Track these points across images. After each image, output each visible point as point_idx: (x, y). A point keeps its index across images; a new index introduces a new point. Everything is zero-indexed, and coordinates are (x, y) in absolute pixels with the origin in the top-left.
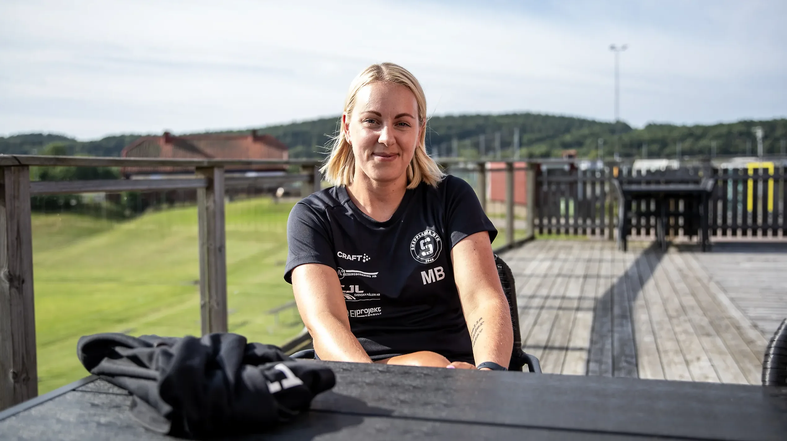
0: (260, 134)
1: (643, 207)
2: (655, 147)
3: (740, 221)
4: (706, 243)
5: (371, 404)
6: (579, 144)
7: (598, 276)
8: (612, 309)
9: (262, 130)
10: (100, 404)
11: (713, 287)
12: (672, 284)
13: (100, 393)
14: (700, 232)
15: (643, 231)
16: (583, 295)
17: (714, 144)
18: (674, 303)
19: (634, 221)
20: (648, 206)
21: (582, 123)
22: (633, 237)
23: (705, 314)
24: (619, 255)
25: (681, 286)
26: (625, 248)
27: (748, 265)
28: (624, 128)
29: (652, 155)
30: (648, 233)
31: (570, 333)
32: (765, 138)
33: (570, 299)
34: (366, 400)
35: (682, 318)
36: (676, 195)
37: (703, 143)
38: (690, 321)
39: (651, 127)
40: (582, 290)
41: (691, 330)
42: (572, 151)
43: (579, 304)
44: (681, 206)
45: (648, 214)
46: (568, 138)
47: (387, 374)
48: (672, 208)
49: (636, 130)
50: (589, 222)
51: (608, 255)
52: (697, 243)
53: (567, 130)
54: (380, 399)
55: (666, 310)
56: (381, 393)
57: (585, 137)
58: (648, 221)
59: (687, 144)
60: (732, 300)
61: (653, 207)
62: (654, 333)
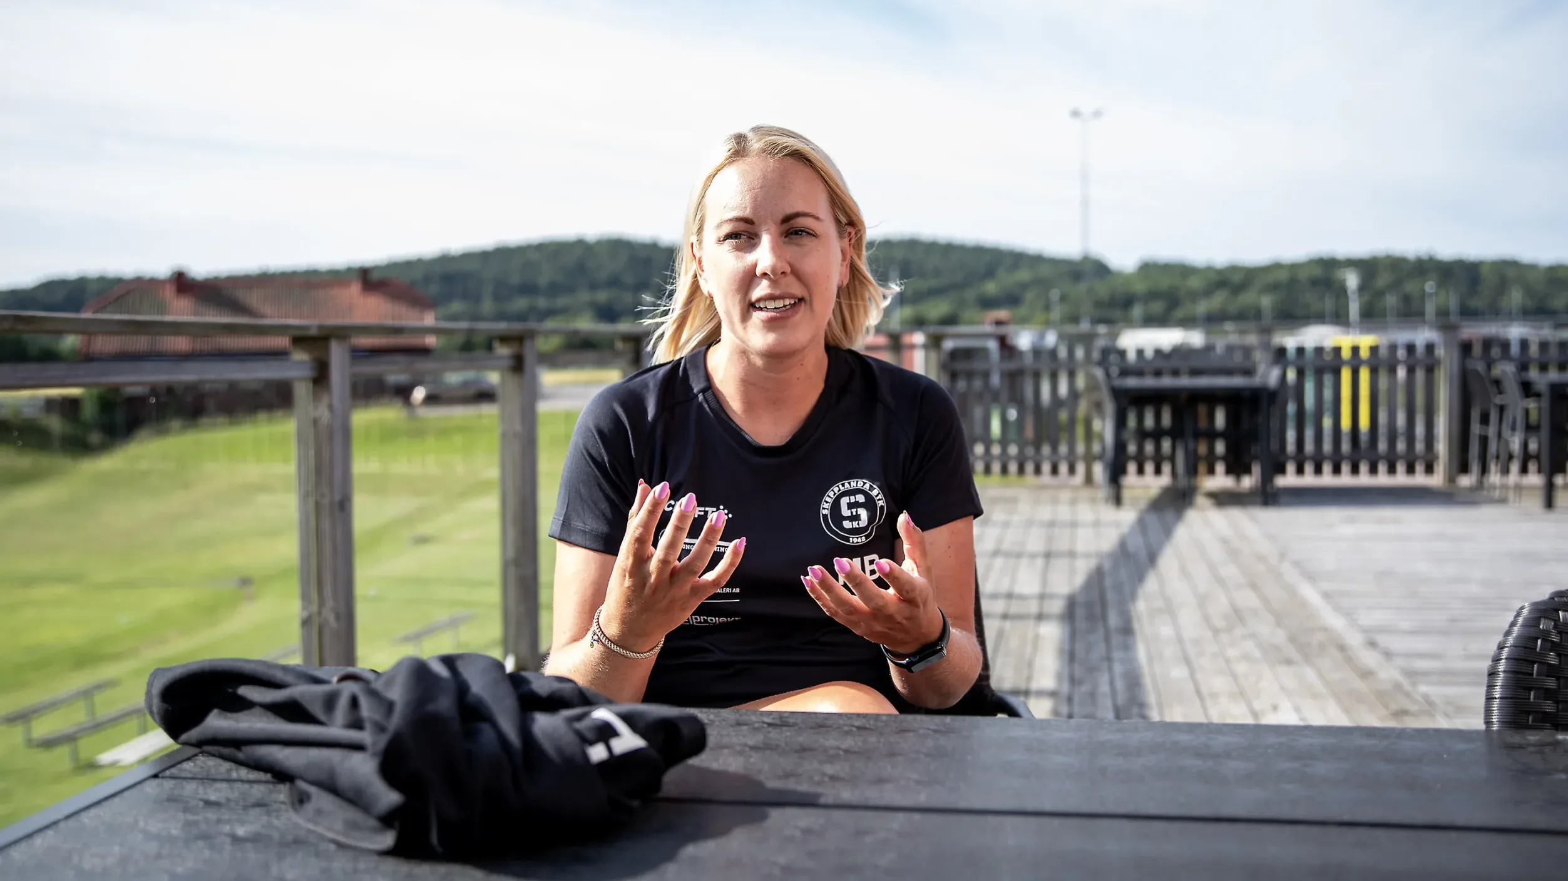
0: (375, 276)
1: (1149, 422)
2: (1157, 307)
3: (1327, 447)
4: (1269, 489)
5: (773, 784)
6: (1011, 300)
7: (1072, 554)
8: (1104, 617)
9: (377, 268)
10: (223, 801)
11: (1290, 574)
12: (1212, 567)
13: (215, 780)
14: (1256, 469)
15: (1149, 467)
16: (1048, 590)
17: (1266, 302)
18: (1220, 605)
19: (1132, 448)
20: (1158, 417)
21: (1017, 259)
22: (1131, 478)
23: (1279, 624)
24: (1109, 513)
25: (1230, 571)
26: (1118, 500)
27: (1348, 530)
28: (1100, 269)
29: (1153, 321)
30: (1158, 471)
31: (1030, 665)
32: (1362, 289)
33: (1021, 597)
34: (762, 778)
35: (1239, 631)
36: (1211, 397)
37: (1247, 298)
38: (1253, 636)
39: (1148, 268)
40: (1044, 582)
41: (1257, 654)
42: (1002, 314)
43: (1041, 606)
44: (1220, 419)
45: (1157, 435)
46: (991, 288)
47: (785, 728)
48: (1203, 424)
49: (1118, 275)
50: (1046, 450)
51: (1085, 513)
52: (1251, 489)
53: (990, 273)
54: (787, 775)
55: (1206, 618)
56: (787, 763)
57: (1024, 286)
58: (1158, 448)
59: (1217, 301)
60: (1327, 596)
61: (1166, 420)
62: (1187, 661)
